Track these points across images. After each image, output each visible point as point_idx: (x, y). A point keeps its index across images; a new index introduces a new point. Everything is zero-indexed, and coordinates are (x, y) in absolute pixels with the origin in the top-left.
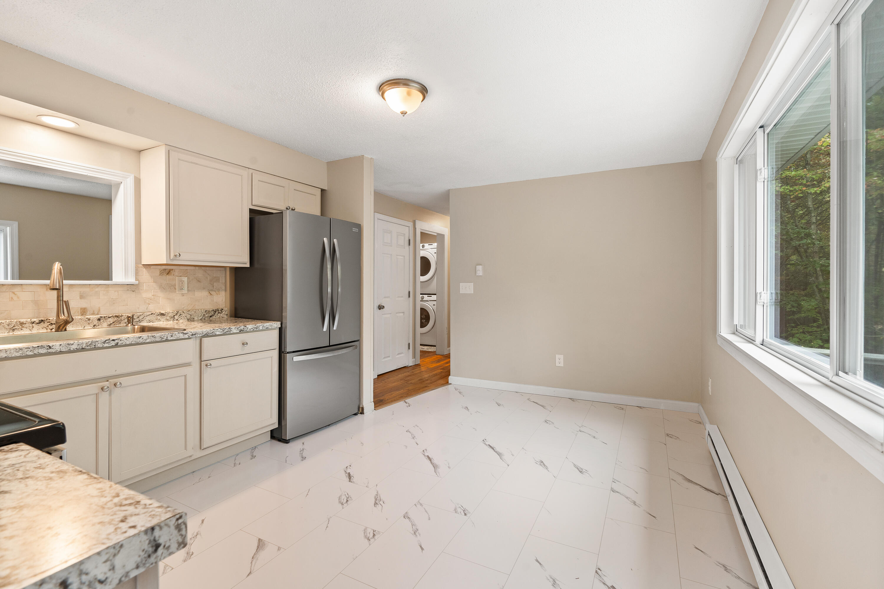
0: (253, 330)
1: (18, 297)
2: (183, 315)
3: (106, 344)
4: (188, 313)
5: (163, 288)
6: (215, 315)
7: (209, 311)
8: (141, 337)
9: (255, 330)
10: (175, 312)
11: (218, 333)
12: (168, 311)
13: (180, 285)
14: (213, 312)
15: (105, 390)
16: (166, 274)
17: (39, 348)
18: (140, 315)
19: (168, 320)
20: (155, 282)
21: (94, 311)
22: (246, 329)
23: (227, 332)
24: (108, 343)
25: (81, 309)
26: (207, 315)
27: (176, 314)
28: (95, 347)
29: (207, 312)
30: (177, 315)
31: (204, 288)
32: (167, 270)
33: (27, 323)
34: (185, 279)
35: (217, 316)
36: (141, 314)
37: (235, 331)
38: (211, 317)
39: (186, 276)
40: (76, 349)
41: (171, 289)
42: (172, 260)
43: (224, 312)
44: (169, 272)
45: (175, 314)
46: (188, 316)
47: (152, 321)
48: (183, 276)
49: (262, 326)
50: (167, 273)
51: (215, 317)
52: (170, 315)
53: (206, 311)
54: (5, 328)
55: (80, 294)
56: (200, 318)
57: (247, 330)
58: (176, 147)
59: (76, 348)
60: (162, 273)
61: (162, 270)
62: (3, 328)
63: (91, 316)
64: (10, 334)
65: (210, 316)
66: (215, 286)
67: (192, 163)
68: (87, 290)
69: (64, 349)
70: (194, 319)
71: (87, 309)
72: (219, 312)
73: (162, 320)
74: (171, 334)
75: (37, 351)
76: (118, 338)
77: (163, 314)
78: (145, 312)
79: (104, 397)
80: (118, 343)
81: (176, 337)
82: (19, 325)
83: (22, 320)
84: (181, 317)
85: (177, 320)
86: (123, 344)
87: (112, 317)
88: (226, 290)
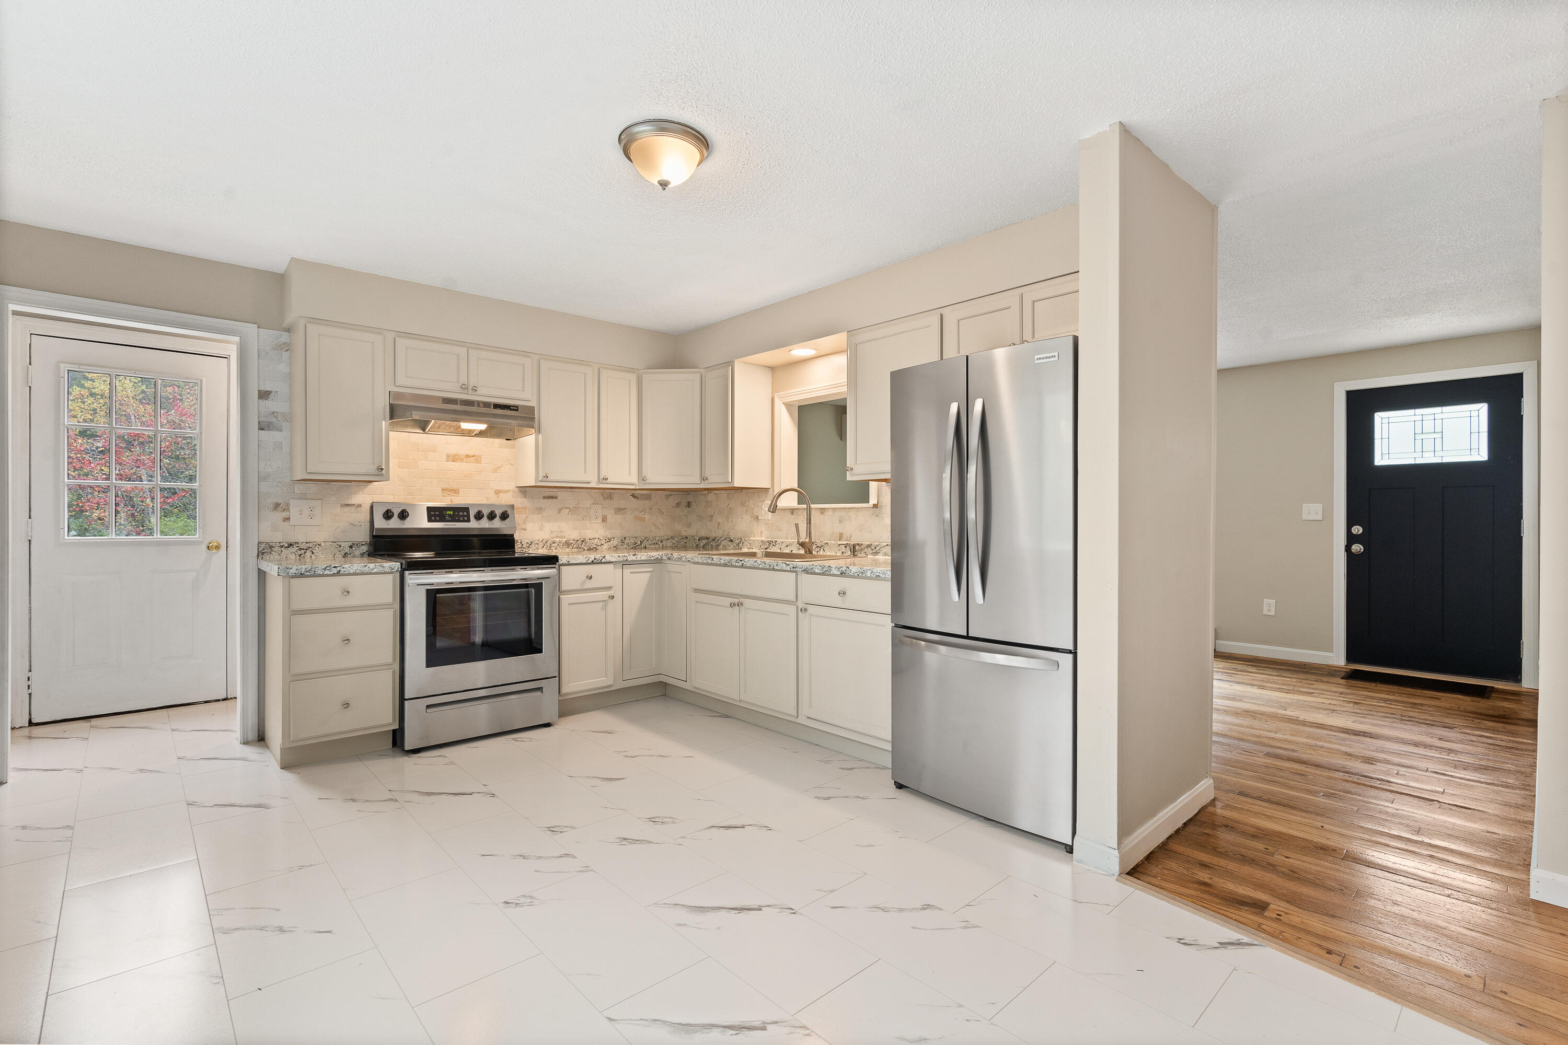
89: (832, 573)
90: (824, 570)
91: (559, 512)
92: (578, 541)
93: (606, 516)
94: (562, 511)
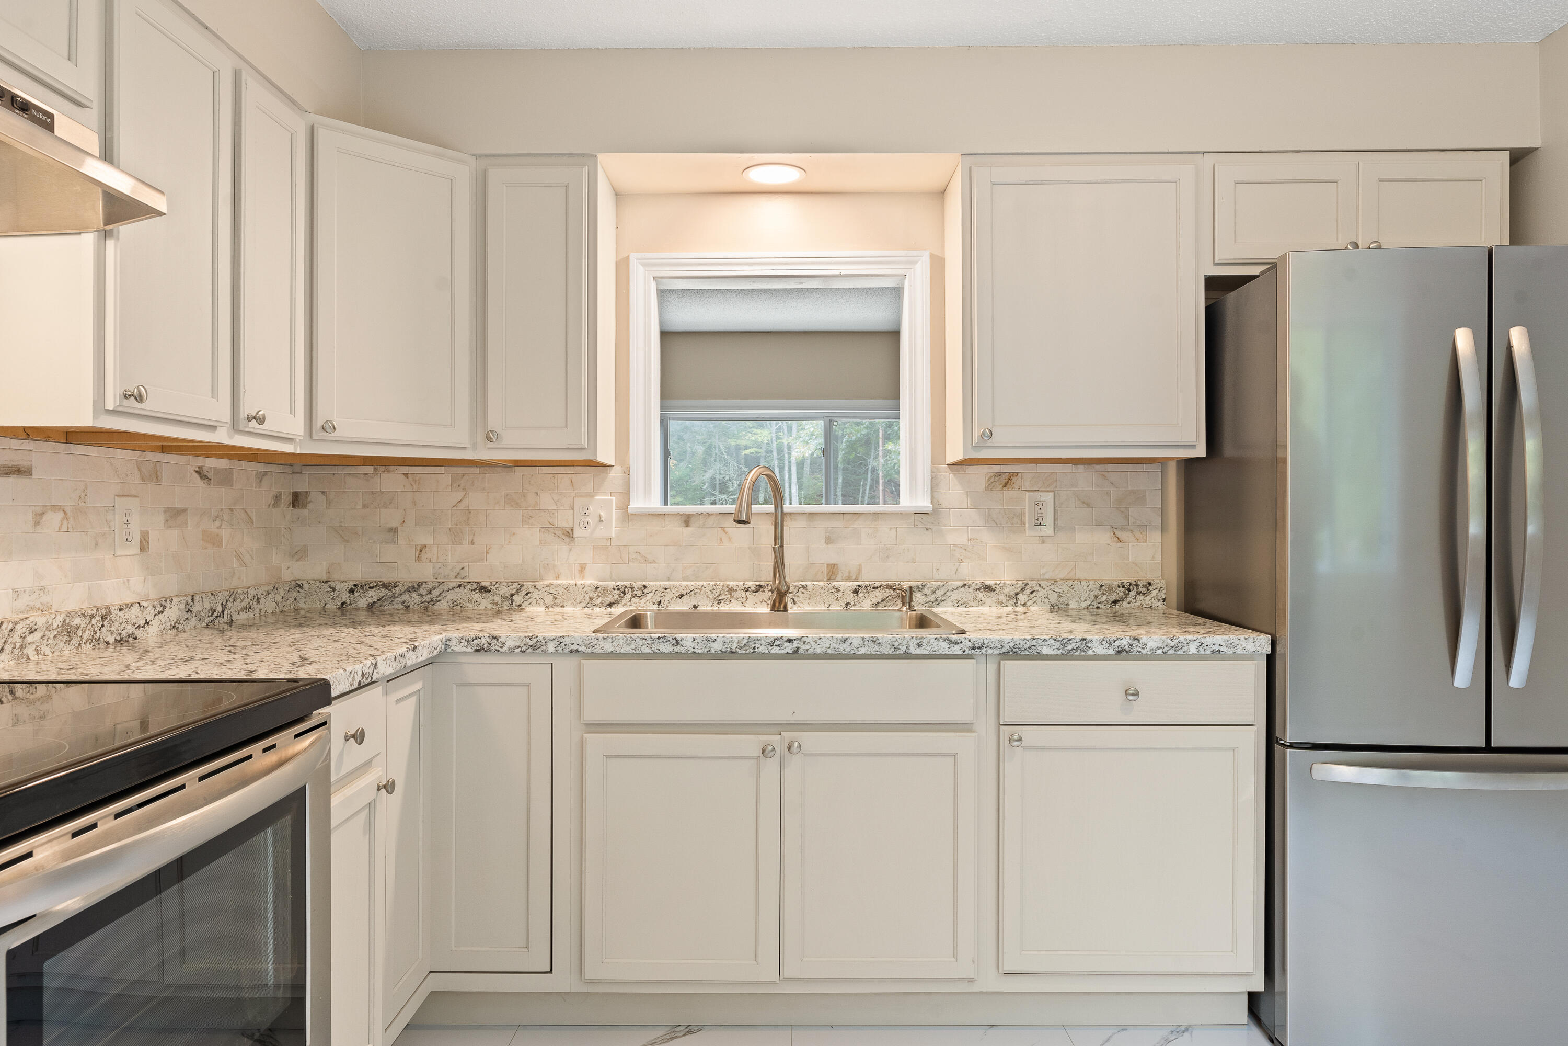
0: (1164, 653)
1: (730, 539)
2: (1040, 594)
3: (775, 648)
4: (1052, 587)
5: (994, 521)
6: (1129, 599)
7: (1110, 588)
8: (847, 639)
9: (1170, 652)
10: (1019, 585)
11: (1046, 651)
12: (1003, 582)
13: (1036, 514)
14: (1123, 589)
15: (770, 755)
16: (1001, 486)
17: (660, 641)
18: (939, 588)
19: (1002, 602)
20: (975, 506)
21: (849, 573)
22: (1138, 649)
23: (1077, 650)
24: (778, 645)
25: (828, 566)
26: (1104, 598)
27: (1023, 590)
28: (754, 652)
29: (1104, 587)
30: (1024, 592)
31: (1099, 524)
32: (1003, 476)
33: (738, 589)
34: (1048, 497)
35: (1134, 601)
36: (939, 583)
37: (1101, 651)
38: (1115, 602)
39: (1051, 491)
40: (720, 652)
41: (1012, 524)
42: (976, 447)
43: (1154, 593)
44: (1008, 481)
45: (1019, 589)
46: (1054, 598)
47: (964, 603)
48: (1042, 491)
49: (1197, 644)
50: (1003, 484)
51: (1128, 606)
52: (1006, 591)
53: (1102, 586)
54: (707, 596)
55: (826, 533)
56: (1084, 605)
57: (1144, 652)
58: (985, 154)
59: (720, 650)
60: (993, 484)
61: (991, 477)
62: (705, 596)
63: (841, 583)
64: (714, 609)
65: (1112, 600)
66: (1131, 516)
67: (1027, 183)
68: (837, 524)
69: (700, 648)
70: (1067, 604)
71: (838, 567)
72: (1140, 590)
73: (989, 601)
74: (918, 641)
75: (658, 647)
76: (799, 637)
77: (988, 588)
78: (949, 579)
79: (771, 766)
80: (798, 648)
81: (929, 648)
82: (727, 593)
83: (732, 584)
84: (1035, 599)
85: (1024, 605)
86: (808, 652)
87: (880, 586)
88: (1164, 529)
89: (1090, 652)
90: (1070, 647)
91: (37, 523)
92: (92, 616)
93: (148, 533)
94: (45, 518)
